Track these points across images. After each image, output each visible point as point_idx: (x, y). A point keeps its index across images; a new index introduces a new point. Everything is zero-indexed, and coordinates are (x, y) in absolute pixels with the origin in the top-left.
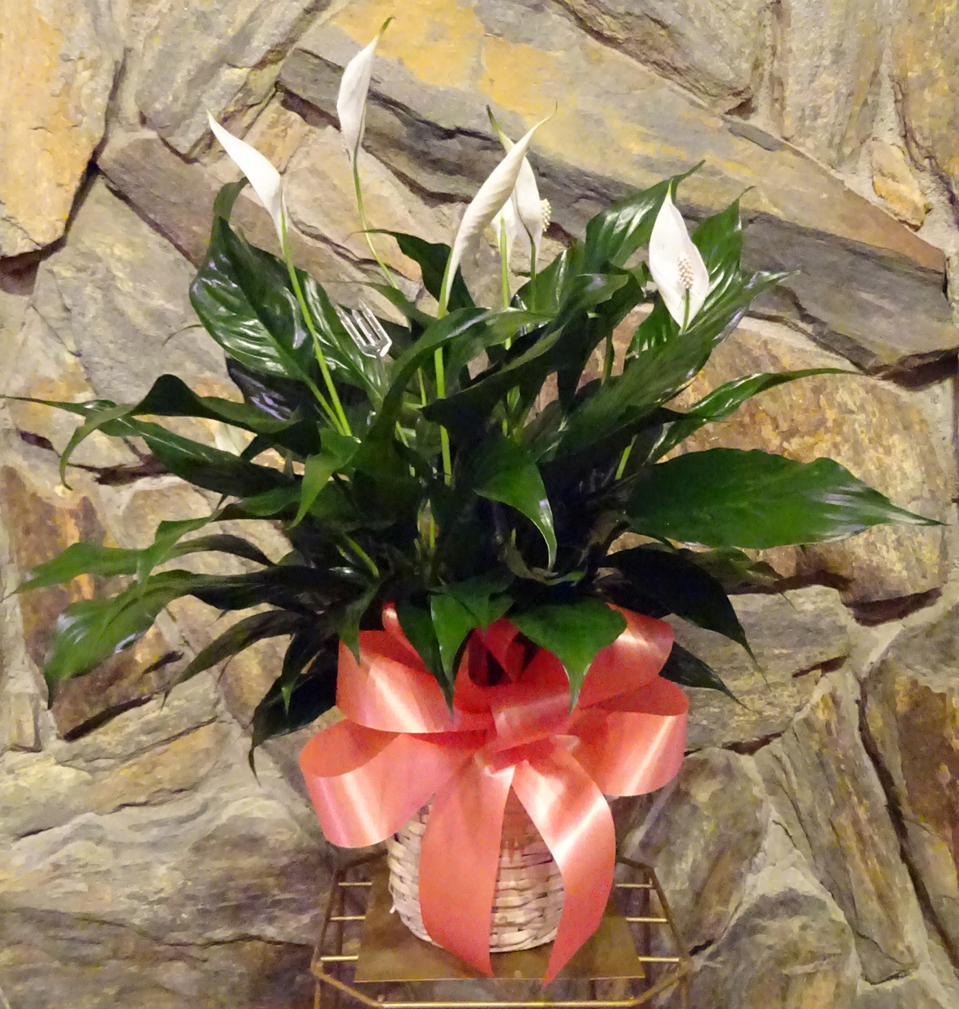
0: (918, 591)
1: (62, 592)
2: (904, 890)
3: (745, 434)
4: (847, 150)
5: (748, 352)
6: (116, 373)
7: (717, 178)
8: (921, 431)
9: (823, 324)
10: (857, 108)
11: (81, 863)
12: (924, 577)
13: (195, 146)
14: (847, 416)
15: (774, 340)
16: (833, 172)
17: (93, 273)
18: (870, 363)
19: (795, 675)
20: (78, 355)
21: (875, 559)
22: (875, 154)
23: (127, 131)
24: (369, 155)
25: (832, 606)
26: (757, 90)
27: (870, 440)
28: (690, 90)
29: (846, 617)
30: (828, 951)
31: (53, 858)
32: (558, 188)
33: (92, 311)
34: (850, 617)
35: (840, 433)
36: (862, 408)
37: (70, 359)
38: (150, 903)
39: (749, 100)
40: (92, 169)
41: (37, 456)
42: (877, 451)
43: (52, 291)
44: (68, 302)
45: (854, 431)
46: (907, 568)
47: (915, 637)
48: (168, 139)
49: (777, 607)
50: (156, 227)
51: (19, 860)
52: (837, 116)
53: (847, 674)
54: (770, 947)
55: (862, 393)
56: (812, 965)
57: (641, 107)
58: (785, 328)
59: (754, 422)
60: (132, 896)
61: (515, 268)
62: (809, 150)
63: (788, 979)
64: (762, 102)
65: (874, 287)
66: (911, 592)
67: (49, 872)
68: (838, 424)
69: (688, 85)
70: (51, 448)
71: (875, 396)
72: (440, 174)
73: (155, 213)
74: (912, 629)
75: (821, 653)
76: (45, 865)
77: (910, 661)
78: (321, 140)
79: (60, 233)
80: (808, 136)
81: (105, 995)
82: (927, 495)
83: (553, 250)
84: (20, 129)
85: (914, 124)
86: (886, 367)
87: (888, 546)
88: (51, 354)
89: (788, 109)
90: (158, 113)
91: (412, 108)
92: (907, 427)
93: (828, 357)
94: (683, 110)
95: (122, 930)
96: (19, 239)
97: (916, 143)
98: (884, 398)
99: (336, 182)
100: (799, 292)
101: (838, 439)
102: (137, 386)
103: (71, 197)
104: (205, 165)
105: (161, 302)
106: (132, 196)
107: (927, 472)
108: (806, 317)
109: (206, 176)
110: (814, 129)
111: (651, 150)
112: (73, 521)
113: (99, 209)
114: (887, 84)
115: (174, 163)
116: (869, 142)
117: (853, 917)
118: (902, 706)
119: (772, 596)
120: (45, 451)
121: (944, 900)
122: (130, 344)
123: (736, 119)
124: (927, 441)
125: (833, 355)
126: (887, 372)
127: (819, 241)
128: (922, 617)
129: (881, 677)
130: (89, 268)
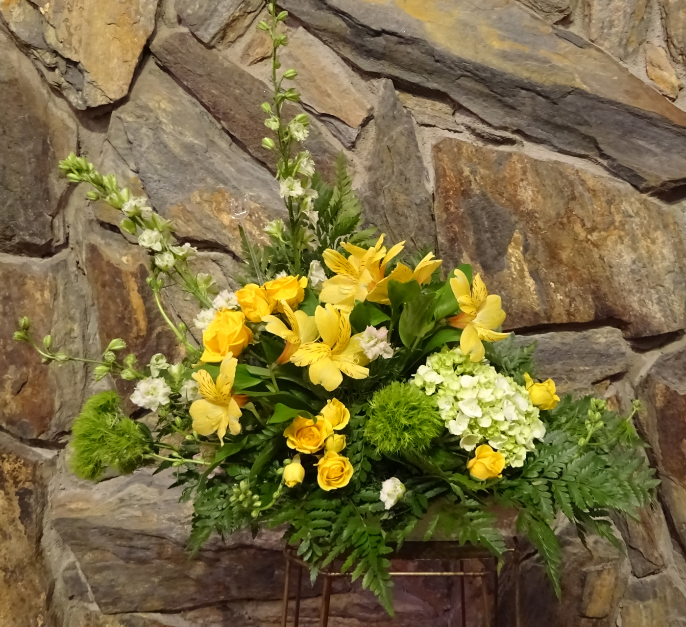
0: (671, 330)
1: (127, 325)
2: (659, 519)
3: (564, 229)
4: (630, 49)
5: (566, 177)
6: (162, 185)
7: (547, 65)
8: (674, 229)
9: (614, 160)
10: (637, 22)
11: (138, 498)
12: (675, 322)
13: (213, 38)
14: (628, 219)
15: (582, 170)
16: (621, 63)
17: (147, 120)
18: (643, 185)
19: (593, 384)
20: (137, 172)
21: (644, 310)
22: (648, 52)
23: (169, 27)
24: (326, 46)
25: (617, 339)
26: (574, 9)
27: (643, 235)
28: (532, 9)
29: (625, 347)
30: (611, 557)
31: (120, 495)
32: (447, 70)
33: (146, 143)
34: (628, 347)
35: (623, 230)
36: (637, 214)
37: (132, 175)
38: (183, 524)
39: (569, 16)
40: (147, 52)
41: (111, 237)
42: (646, 241)
43: (120, 130)
44: (131, 137)
45: (633, 228)
46: (665, 316)
47: (669, 360)
48: (196, 33)
49: (583, 340)
50: (188, 90)
51: (97, 496)
52: (624, 27)
53: (626, 384)
54: (575, 554)
55: (638, 205)
56: (601, 566)
57: (500, 19)
58: (590, 162)
59: (569, 222)
60: (170, 519)
61: (419, 121)
62: (607, 49)
63: (585, 574)
64: (577, 17)
65: (645, 137)
66: (667, 331)
67: (116, 504)
68: (623, 224)
69: (530, 5)
70: (119, 232)
71: (645, 206)
72: (372, 59)
73: (187, 81)
74: (667, 355)
75: (610, 370)
76: (114, 499)
77: (665, 375)
78: (295, 36)
79: (126, 92)
80: (605, 39)
81: (153, 582)
82: (677, 270)
83: (443, 109)
84: (99, 24)
85: (672, 33)
86: (652, 188)
87: (652, 302)
88: (120, 172)
89: (594, 22)
90: (189, 15)
91: (354, 16)
92: (666, 227)
93: (617, 181)
94: (527, 21)
95: (164, 541)
96: (99, 96)
97: (674, 45)
98: (651, 208)
99: (304, 62)
100: (599, 139)
101: (622, 233)
102: (176, 193)
103: (133, 70)
104: (220, 50)
105: (191, 139)
106: (172, 70)
107: (678, 256)
108: (603, 155)
109: (220, 58)
110: (610, 35)
111: (506, 46)
112: (134, 279)
113: (151, 78)
114: (656, 7)
115: (199, 49)
116: (645, 44)
117: (627, 536)
118: (659, 402)
119: (579, 333)
120: (116, 234)
121: (684, 525)
122: (171, 166)
123: (561, 27)
124: (678, 235)
125: (620, 180)
126: (653, 191)
127: (611, 107)
128: (673, 348)
129: (647, 385)
130: (144, 116)
